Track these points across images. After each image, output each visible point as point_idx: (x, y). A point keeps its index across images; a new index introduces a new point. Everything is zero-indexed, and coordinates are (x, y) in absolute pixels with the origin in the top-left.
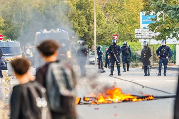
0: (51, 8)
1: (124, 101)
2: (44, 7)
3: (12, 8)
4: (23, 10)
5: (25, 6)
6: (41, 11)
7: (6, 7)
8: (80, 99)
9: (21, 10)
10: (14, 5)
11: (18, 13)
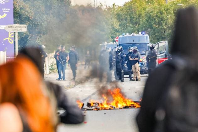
0: (164, 11)
1: (126, 107)
2: (157, 10)
3: (127, 12)
4: (137, 13)
5: (139, 9)
6: (154, 14)
7: (121, 10)
8: (83, 105)
9: (135, 13)
10: (129, 8)
11: (132, 16)
